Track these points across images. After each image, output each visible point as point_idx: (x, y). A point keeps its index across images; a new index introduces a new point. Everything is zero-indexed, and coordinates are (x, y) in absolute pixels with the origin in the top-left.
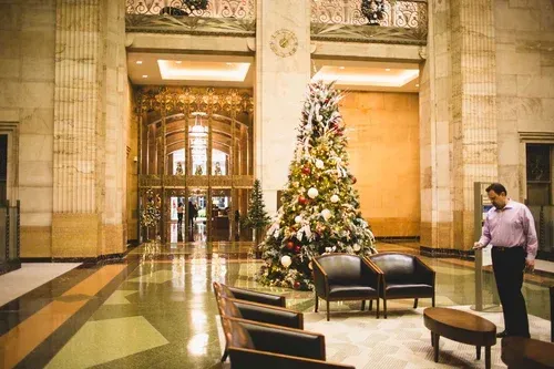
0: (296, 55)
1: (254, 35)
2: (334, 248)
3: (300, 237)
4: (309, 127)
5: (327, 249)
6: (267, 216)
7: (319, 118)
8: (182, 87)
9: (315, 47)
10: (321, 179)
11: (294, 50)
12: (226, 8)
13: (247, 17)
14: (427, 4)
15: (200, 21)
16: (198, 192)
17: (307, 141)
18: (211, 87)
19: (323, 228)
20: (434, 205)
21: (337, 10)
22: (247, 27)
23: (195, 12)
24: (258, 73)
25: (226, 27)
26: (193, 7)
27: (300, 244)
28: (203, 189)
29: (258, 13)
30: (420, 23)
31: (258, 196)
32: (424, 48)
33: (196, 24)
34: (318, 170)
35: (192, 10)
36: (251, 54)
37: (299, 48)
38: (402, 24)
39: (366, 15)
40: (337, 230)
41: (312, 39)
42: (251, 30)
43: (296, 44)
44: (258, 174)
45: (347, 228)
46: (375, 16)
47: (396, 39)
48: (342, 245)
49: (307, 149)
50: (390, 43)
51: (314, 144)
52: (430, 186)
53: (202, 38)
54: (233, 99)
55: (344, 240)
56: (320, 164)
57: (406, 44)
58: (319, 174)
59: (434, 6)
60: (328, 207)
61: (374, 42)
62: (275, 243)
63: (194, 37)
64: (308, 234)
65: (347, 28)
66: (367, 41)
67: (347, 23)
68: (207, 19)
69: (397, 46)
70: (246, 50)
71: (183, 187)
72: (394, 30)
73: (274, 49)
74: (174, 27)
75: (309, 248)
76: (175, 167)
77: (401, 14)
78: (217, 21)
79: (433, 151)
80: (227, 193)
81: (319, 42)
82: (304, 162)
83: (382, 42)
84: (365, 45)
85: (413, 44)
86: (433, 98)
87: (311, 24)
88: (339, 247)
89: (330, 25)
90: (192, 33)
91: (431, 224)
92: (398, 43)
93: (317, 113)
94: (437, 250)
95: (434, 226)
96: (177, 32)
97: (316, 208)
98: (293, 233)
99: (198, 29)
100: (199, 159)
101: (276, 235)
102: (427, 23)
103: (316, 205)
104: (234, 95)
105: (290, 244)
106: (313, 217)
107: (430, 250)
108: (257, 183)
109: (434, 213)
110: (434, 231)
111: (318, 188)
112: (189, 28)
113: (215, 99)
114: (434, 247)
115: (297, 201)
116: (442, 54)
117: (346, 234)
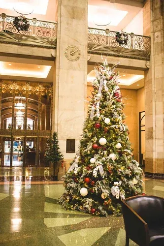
0: (79, 61)
1: (55, 48)
2: (120, 182)
3: (95, 174)
4: (100, 95)
5: (116, 183)
6: (61, 154)
7: (107, 89)
8: (12, 80)
9: (89, 57)
10: (108, 132)
11: (78, 58)
12: (39, 31)
13: (52, 37)
14: (150, 38)
15: (24, 37)
16: (19, 139)
17: (98, 105)
18: (28, 81)
19: (112, 167)
20: (154, 149)
21: (103, 38)
22: (51, 43)
23: (21, 31)
24: (57, 70)
25: (39, 42)
26: (19, 28)
27: (95, 179)
28: (21, 137)
29: (58, 35)
30: (147, 49)
31: (55, 142)
32: (148, 62)
33: (21, 39)
34: (106, 125)
35: (19, 30)
36: (53, 59)
37: (81, 56)
38: (137, 48)
39: (118, 41)
40: (122, 169)
41: (89, 52)
42: (53, 45)
43: (80, 54)
44: (55, 129)
45: (129, 168)
46: (123, 42)
47: (134, 56)
48: (125, 180)
49: (98, 110)
50: (131, 58)
51: (103, 107)
52: (152, 138)
53: (24, 47)
54: (39, 89)
55: (127, 176)
56: (107, 121)
57: (139, 59)
58: (107, 128)
59: (154, 40)
60: (114, 151)
61: (122, 57)
62: (74, 177)
63: (19, 46)
64: (102, 173)
65: (107, 48)
66: (118, 56)
67: (108, 45)
68: (28, 37)
69: (134, 60)
70: (50, 56)
71: (10, 136)
72: (133, 51)
73: (67, 56)
74: (8, 40)
75: (102, 183)
76: (7, 126)
77: (136, 42)
78: (34, 38)
79: (154, 119)
80: (33, 140)
81: (92, 55)
82: (95, 119)
83: (126, 57)
84: (117, 58)
85: (143, 59)
86: (153, 89)
87: (88, 44)
88: (123, 182)
89: (99, 45)
90: (19, 44)
91: (152, 159)
92: (135, 58)
93: (105, 85)
94: (156, 174)
95: (154, 160)
96: (9, 43)
97: (106, 152)
98: (90, 171)
99: (23, 42)
100: (20, 122)
101: (76, 172)
102: (150, 48)
103: (105, 150)
104: (40, 86)
105: (87, 179)
106: (104, 159)
107: (152, 174)
108: (55, 135)
109: (154, 153)
110: (154, 164)
111: (106, 138)
112: (17, 41)
113: (30, 88)
114: (154, 172)
115: (91, 147)
116: (159, 66)
117: (128, 172)
